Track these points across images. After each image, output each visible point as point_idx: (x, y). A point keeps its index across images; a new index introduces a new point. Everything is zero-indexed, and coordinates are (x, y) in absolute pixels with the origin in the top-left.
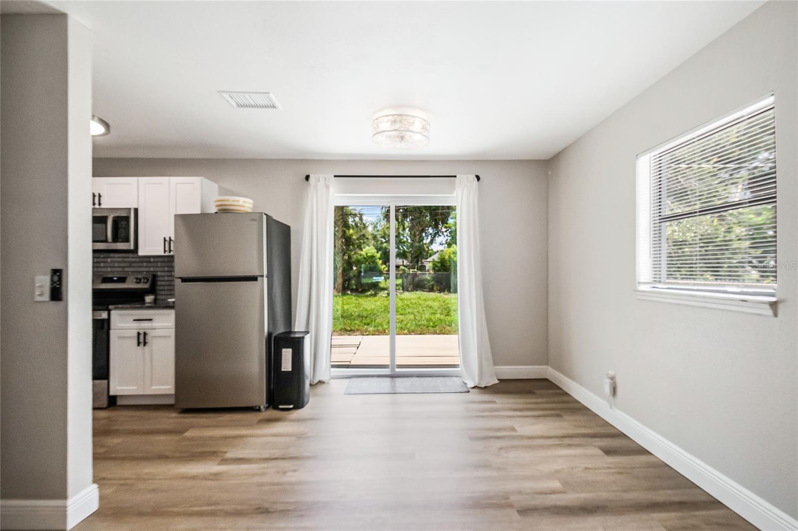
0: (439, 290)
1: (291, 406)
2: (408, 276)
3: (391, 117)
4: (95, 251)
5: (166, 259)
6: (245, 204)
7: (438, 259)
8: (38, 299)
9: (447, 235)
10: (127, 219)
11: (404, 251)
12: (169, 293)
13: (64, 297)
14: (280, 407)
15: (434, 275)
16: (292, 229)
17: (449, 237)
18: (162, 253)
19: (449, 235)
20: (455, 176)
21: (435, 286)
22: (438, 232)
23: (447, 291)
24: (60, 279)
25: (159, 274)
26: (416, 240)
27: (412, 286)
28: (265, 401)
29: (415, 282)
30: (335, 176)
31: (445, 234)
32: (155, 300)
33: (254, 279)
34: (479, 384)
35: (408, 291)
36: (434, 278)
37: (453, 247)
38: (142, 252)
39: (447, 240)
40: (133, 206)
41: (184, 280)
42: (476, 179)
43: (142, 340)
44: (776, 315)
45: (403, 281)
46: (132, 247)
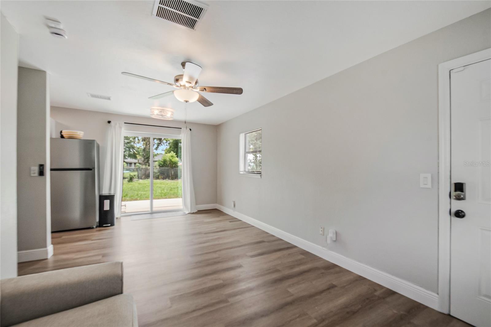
0: (163, 179)
1: (110, 225)
2: (141, 170)
3: (160, 110)
7: (162, 159)
8: (32, 175)
9: (167, 145)
11: (134, 153)
13: (45, 174)
14: (104, 225)
15: (159, 169)
17: (168, 146)
19: (168, 145)
20: (181, 128)
21: (160, 176)
22: (161, 143)
23: (168, 178)
24: (43, 168)
26: (147, 147)
27: (144, 176)
29: (146, 174)
30: (125, 123)
31: (165, 144)
33: (90, 169)
34: (191, 212)
35: (142, 179)
36: (159, 171)
37: (172, 153)
39: (167, 148)
42: (190, 130)
44: (261, 178)
45: (138, 173)
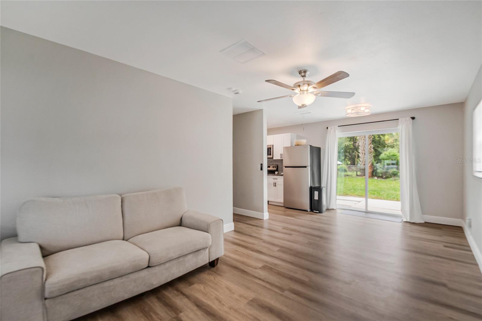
1: (318, 212)
4: (268, 158)
5: (281, 160)
6: (304, 141)
8: (258, 170)
10: (271, 148)
12: (282, 171)
13: (263, 170)
14: (314, 211)
16: (321, 148)
18: (280, 159)
20: (398, 119)
24: (262, 166)
25: (279, 165)
28: (309, 208)
30: (339, 126)
32: (278, 173)
33: (306, 167)
38: (274, 159)
40: (272, 144)
41: (286, 167)
43: (275, 185)
46: (272, 157)
